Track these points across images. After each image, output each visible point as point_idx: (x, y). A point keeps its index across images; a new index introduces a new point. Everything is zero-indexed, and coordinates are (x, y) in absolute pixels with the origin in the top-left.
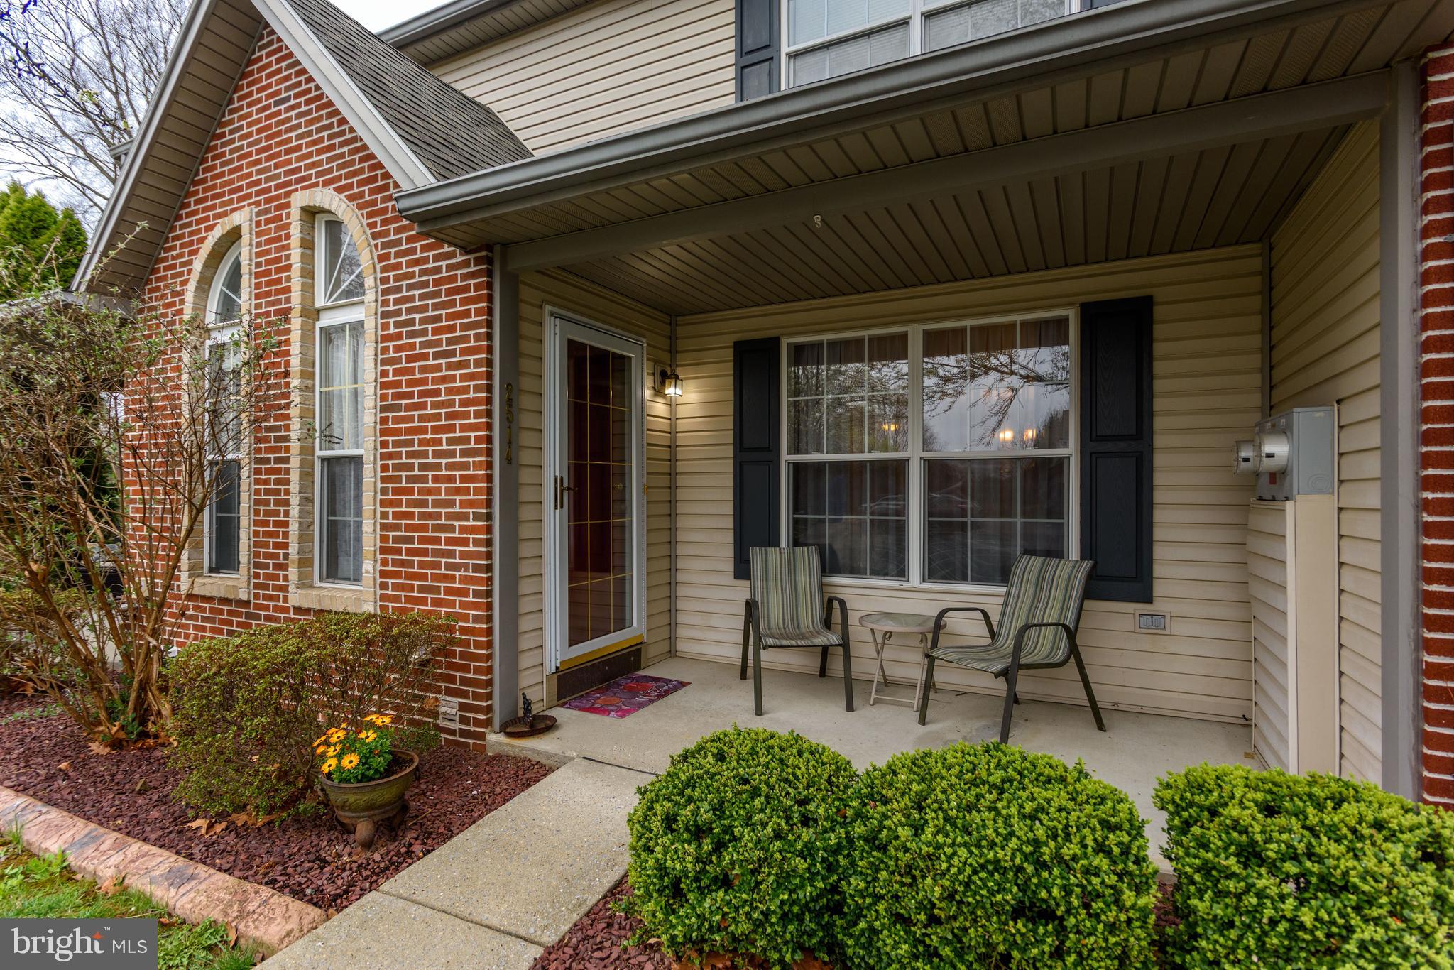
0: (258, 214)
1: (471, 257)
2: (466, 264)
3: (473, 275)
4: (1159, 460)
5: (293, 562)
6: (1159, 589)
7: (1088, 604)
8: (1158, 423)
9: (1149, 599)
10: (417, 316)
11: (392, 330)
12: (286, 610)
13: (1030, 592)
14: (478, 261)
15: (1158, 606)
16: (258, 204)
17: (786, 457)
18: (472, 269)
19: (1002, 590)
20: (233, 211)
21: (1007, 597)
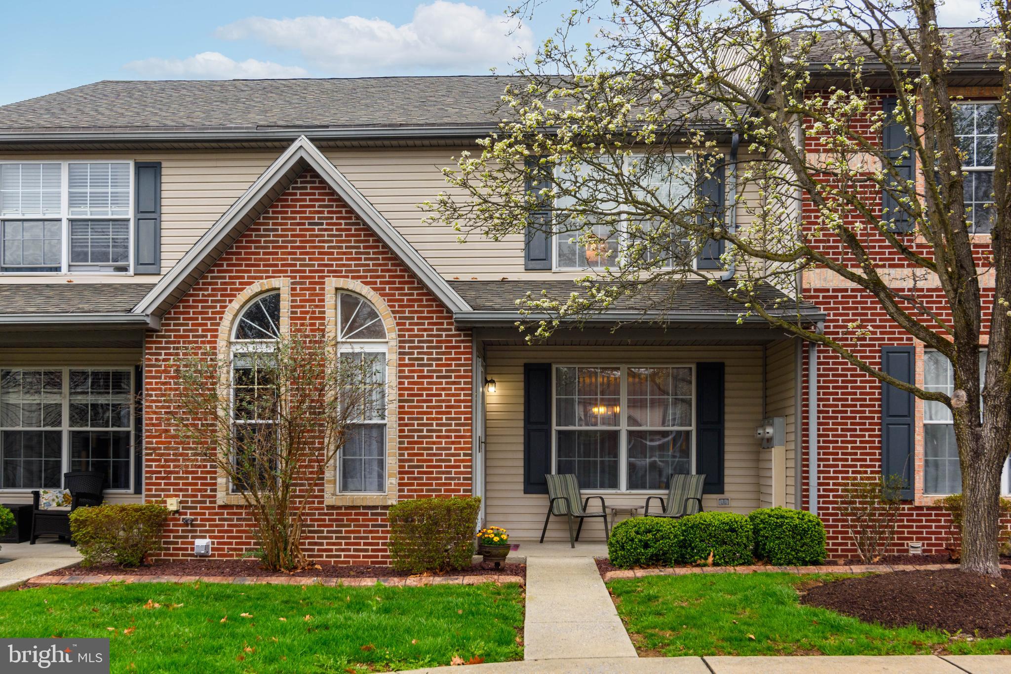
0: (292, 283)
1: (462, 333)
2: (459, 336)
3: (463, 341)
4: (727, 433)
5: (329, 482)
6: (727, 488)
7: (705, 496)
8: (727, 417)
9: (722, 492)
10: (425, 357)
11: (407, 361)
12: (323, 509)
13: (680, 492)
14: (465, 336)
15: (727, 495)
16: (292, 277)
17: (555, 428)
18: (462, 338)
19: (667, 492)
20: (267, 277)
21: (669, 495)
